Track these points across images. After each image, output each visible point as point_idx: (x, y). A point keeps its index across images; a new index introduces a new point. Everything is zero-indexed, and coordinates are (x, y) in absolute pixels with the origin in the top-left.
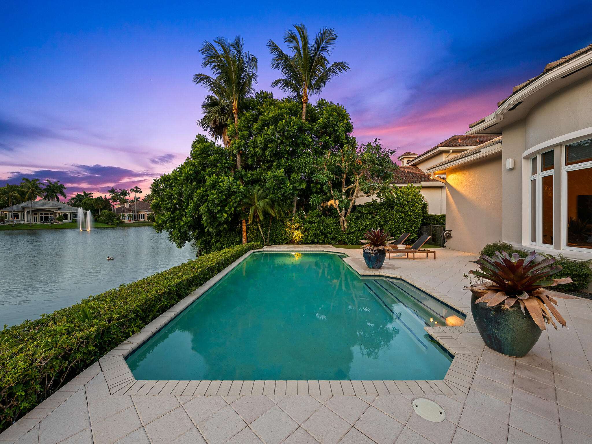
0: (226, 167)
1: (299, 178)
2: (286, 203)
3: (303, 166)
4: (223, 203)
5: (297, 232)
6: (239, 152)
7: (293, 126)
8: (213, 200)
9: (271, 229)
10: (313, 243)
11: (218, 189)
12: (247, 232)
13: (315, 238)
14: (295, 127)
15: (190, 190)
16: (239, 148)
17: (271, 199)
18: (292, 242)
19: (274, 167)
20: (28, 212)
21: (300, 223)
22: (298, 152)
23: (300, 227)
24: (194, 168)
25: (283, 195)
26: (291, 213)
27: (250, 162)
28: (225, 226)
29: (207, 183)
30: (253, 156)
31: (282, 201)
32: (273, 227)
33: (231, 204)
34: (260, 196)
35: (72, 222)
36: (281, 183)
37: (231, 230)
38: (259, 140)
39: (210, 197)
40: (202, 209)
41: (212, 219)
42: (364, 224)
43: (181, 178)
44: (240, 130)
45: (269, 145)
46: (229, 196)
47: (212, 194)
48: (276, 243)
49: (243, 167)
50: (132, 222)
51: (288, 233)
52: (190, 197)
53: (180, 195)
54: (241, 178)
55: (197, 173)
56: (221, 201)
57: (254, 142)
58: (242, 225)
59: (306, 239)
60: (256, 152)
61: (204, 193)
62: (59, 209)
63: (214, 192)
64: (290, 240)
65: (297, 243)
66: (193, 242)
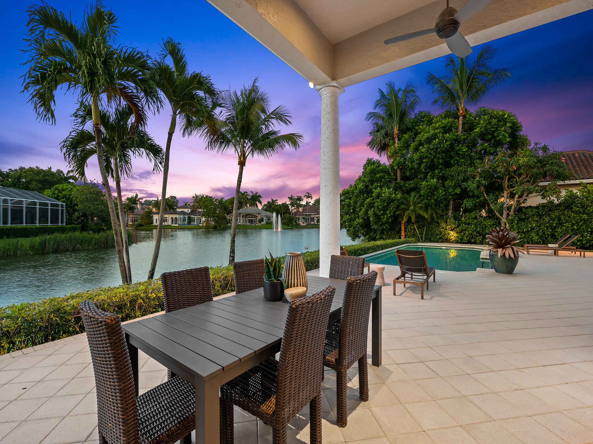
0: (388, 181)
1: (453, 185)
2: (440, 207)
3: (456, 174)
4: (385, 209)
5: (452, 233)
6: (398, 167)
7: (446, 142)
8: (378, 207)
9: (426, 229)
10: (469, 242)
11: (381, 199)
12: (405, 231)
13: (472, 238)
14: (447, 143)
15: (362, 199)
16: (398, 164)
17: (425, 203)
18: (448, 241)
19: (429, 177)
20: (243, 216)
21: (455, 224)
22: (452, 162)
23: (456, 228)
24: (364, 183)
25: (436, 200)
26: (446, 215)
27: (408, 174)
28: (387, 225)
29: (374, 195)
30: (411, 169)
31: (435, 205)
32: (429, 227)
33: (391, 209)
34: (416, 202)
35: (267, 223)
36: (434, 191)
37: (392, 229)
38: (416, 156)
39: (376, 204)
40: (370, 213)
41: (377, 220)
42: (530, 226)
43: (357, 191)
44: (400, 150)
45: (423, 161)
46: (389, 204)
47: (378, 202)
48: (431, 241)
49: (402, 179)
50: (305, 224)
51: (443, 233)
52: (362, 205)
53: (356, 203)
54: (400, 188)
55: (367, 187)
56: (384, 207)
57: (411, 159)
58: (401, 225)
59: (462, 239)
60: (413, 166)
61: (372, 201)
62: (259, 213)
63: (378, 200)
64: (445, 240)
65: (452, 242)
66: (362, 238)
